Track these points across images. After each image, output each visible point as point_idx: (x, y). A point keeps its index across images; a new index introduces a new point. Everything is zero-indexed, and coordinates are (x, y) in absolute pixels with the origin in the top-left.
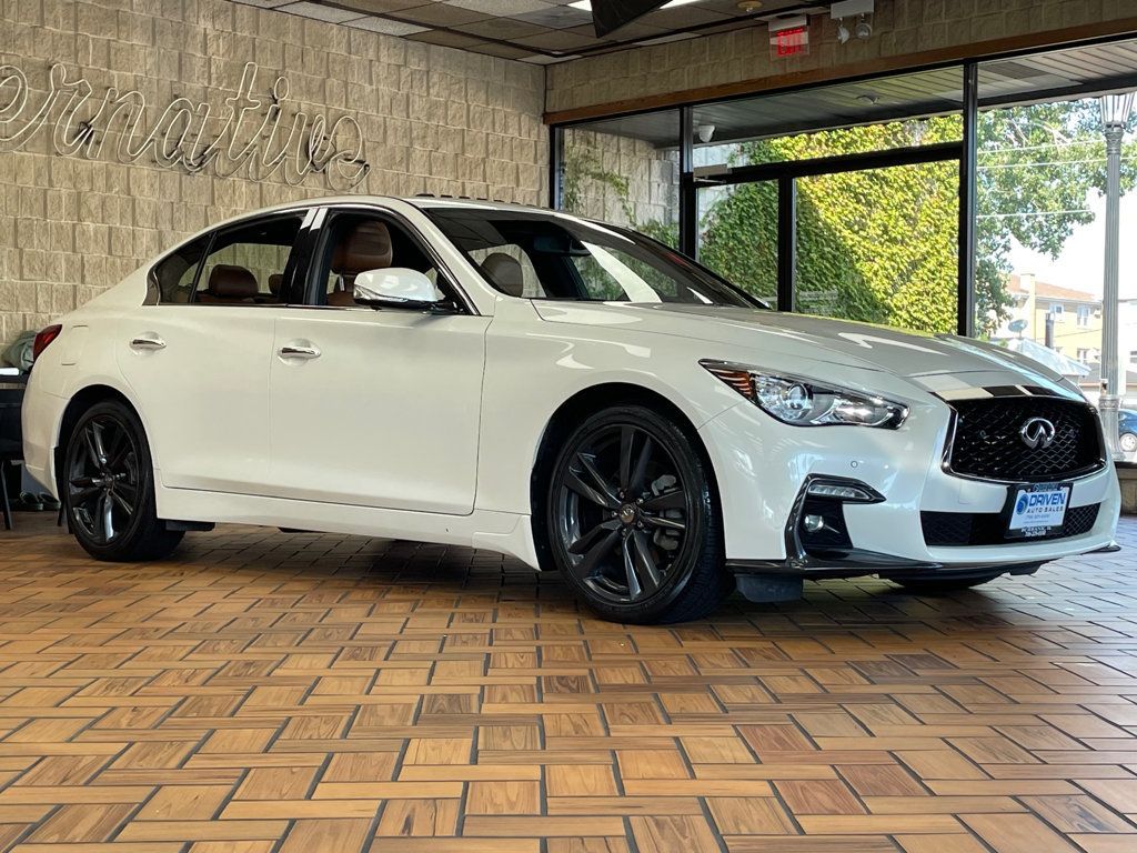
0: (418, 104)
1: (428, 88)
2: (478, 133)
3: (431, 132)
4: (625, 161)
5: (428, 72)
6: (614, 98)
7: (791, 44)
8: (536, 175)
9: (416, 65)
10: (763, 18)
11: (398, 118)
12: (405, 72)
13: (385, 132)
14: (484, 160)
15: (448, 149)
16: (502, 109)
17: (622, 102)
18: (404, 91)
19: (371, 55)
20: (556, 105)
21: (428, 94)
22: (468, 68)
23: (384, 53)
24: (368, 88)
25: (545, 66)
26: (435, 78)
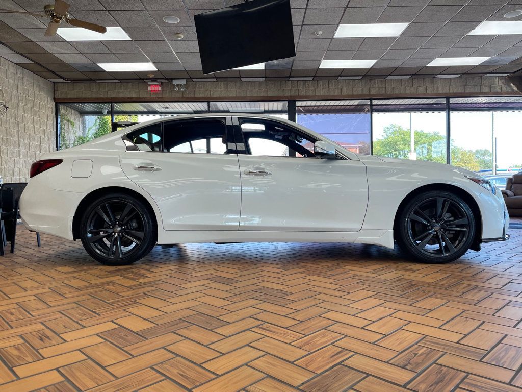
0: (20, 88)
1: (23, 83)
2: (37, 101)
3: (24, 99)
4: (73, 117)
5: (23, 78)
6: (84, 97)
7: (155, 89)
8: (52, 118)
9: (20, 75)
10: (145, 80)
11: (14, 92)
12: (17, 76)
13: (11, 96)
14: (39, 111)
15: (29, 106)
16: (43, 95)
17: (89, 98)
18: (16, 83)
19: (7, 68)
20: (58, 96)
21: (23, 85)
22: (33, 79)
23: (10, 68)
24: (6, 80)
25: (54, 83)
26: (25, 80)
